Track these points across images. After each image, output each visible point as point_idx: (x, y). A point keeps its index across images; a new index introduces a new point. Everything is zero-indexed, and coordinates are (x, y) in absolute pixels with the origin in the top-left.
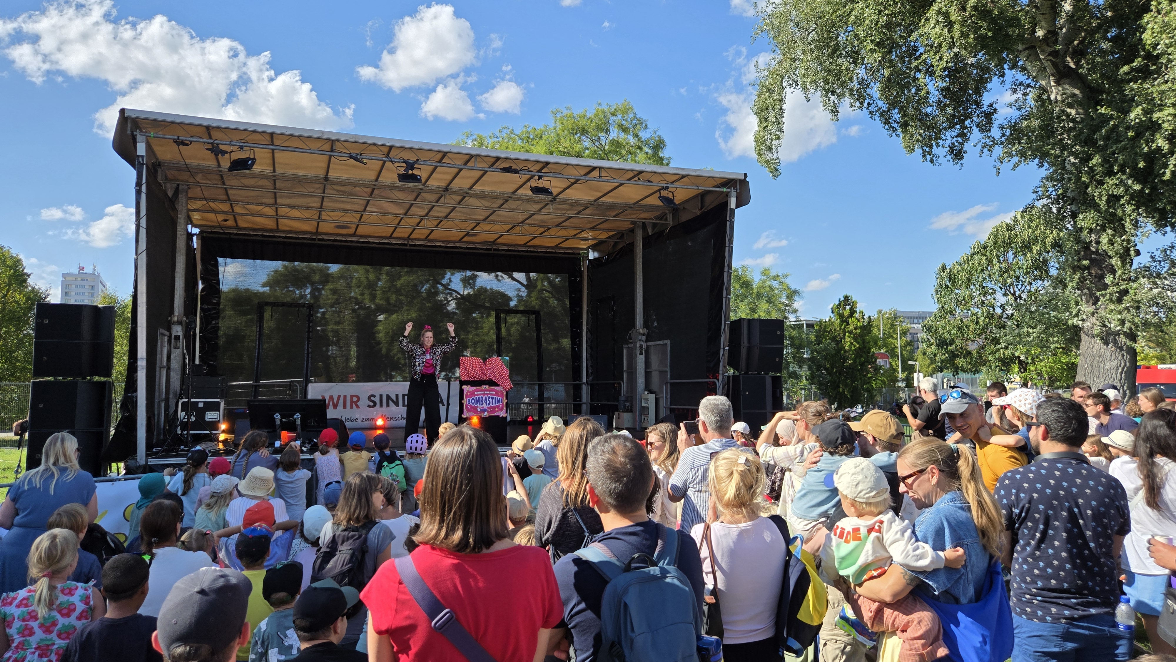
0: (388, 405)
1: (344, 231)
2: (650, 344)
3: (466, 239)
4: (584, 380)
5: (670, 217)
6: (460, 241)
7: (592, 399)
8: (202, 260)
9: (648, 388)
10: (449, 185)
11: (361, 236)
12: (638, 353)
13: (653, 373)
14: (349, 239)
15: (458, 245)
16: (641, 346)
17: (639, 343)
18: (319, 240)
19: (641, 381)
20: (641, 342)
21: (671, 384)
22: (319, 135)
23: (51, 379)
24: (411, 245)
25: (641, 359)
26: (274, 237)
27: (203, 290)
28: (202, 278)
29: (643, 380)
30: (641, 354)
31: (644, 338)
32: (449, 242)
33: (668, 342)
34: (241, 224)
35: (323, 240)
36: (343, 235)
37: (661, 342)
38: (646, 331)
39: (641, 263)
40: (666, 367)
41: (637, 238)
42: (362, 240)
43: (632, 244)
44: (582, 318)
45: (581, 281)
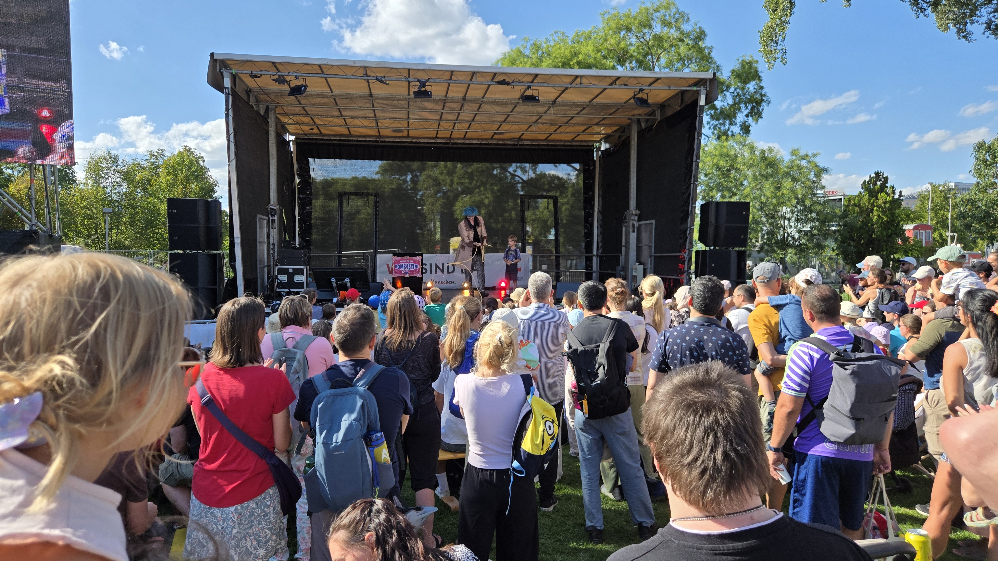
0: (436, 272)
1: (400, 134)
2: (642, 223)
3: (496, 137)
4: (595, 253)
5: (658, 113)
6: (492, 138)
7: (600, 267)
8: (297, 160)
9: (639, 260)
10: (465, 95)
11: (413, 138)
12: (631, 230)
13: (644, 247)
14: (404, 140)
15: (490, 142)
16: (633, 225)
17: (631, 223)
18: (382, 142)
19: (633, 254)
20: (634, 221)
21: (655, 257)
22: (352, 64)
23: (181, 252)
24: (452, 144)
25: (633, 236)
26: (348, 141)
27: (299, 184)
28: (298, 174)
29: (635, 253)
30: (633, 232)
31: (636, 218)
32: (483, 139)
33: (653, 222)
34: (324, 131)
35: (385, 142)
36: (399, 137)
37: (648, 222)
38: (638, 212)
39: (636, 154)
40: (651, 242)
41: (633, 132)
42: (414, 141)
43: (629, 137)
44: (594, 201)
45: (594, 169)
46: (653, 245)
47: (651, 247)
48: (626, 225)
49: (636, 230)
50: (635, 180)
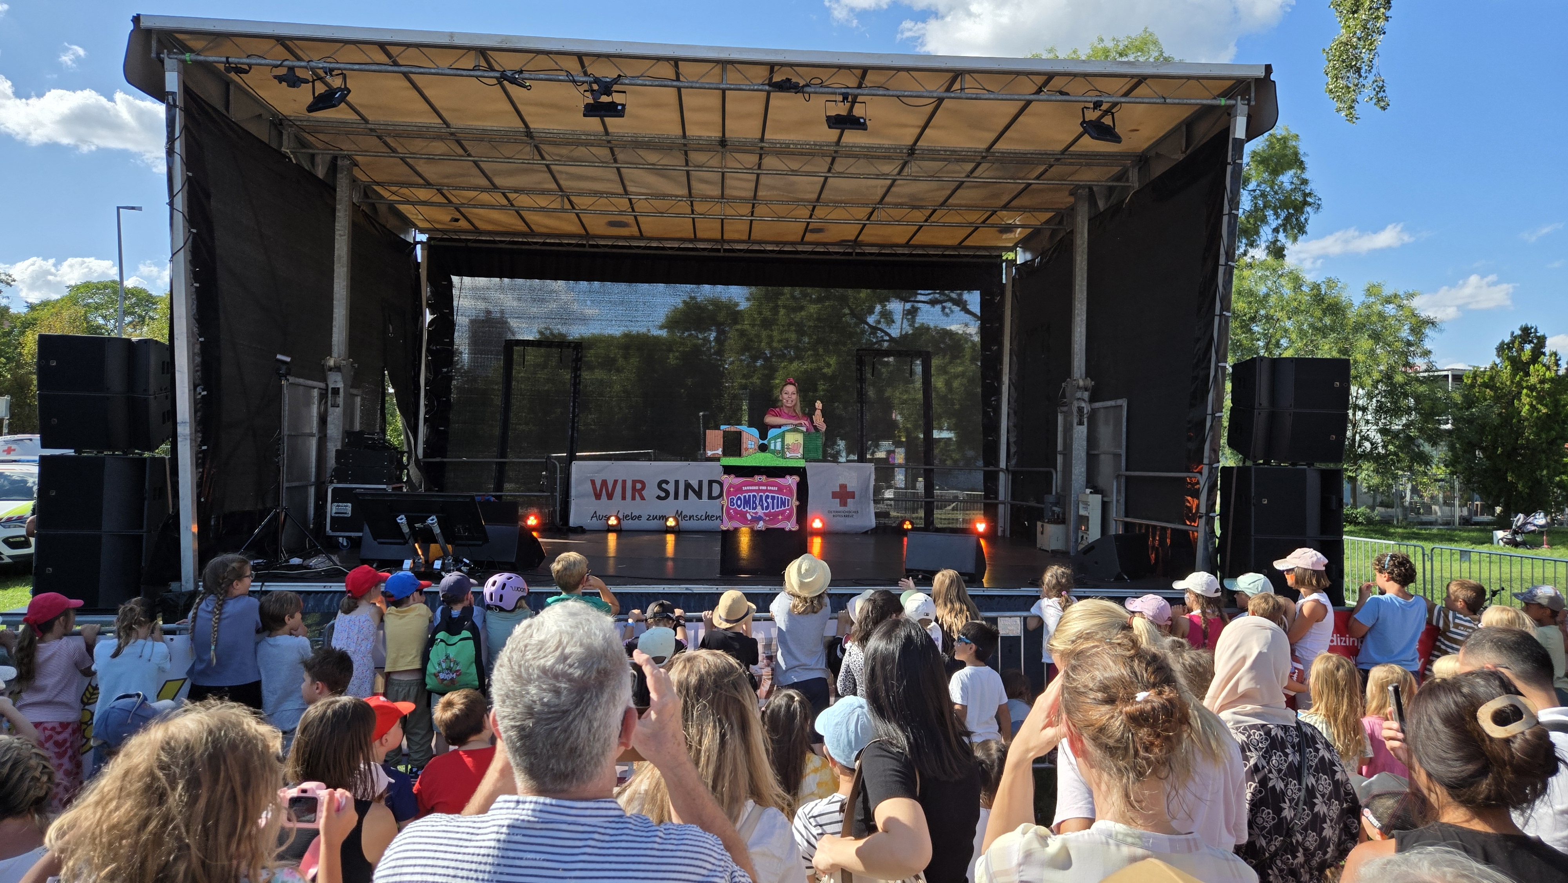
0: (686, 497)
1: (625, 232)
2: (1097, 405)
4: (1003, 464)
5: (1133, 174)
6: (802, 241)
7: (1013, 497)
8: (428, 280)
9: (1090, 483)
11: (652, 239)
12: (1075, 421)
13: (1102, 457)
14: (633, 243)
15: (800, 248)
16: (1080, 410)
17: (1076, 404)
18: (592, 246)
19: (1079, 470)
20: (1080, 401)
21: (1127, 478)
25: (1080, 432)
26: (528, 243)
28: (429, 306)
29: (1084, 469)
30: (1081, 423)
31: (1086, 395)
32: (785, 243)
33: (1123, 402)
34: (478, 223)
35: (597, 246)
36: (624, 237)
37: (1113, 403)
38: (1090, 383)
39: (1085, 263)
40: (1121, 448)
41: (1079, 218)
42: (652, 244)
43: (1072, 232)
44: (1001, 363)
45: (1003, 302)
46: (1123, 452)
47: (1117, 456)
48: (1065, 409)
49: (1085, 420)
50: (1084, 317)
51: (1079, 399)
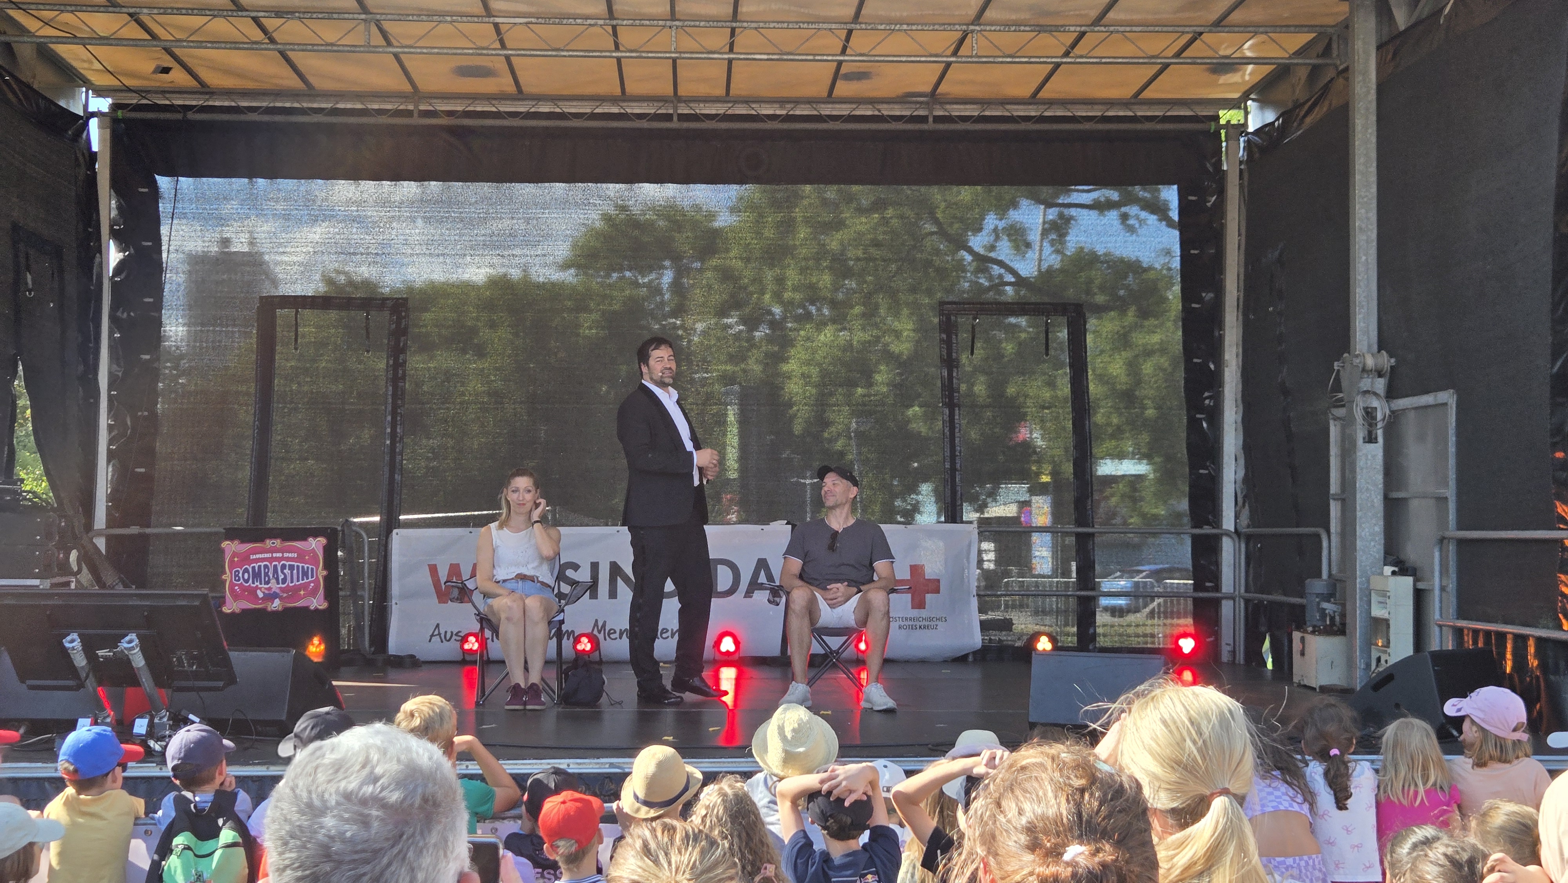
0: (613, 594)
1: (488, 85)
3: (846, 87)
4: (1228, 522)
6: (830, 98)
8: (115, 183)
11: (539, 98)
18: (425, 113)
28: (115, 235)
31: (1378, 384)
32: (797, 102)
35: (431, 113)
40: (1447, 485)
42: (545, 108)
44: (1221, 325)
45: (1220, 208)
46: (1450, 492)
47: (1442, 500)
48: (1341, 412)
49: (1380, 433)
50: (1374, 235)
51: (1366, 392)
